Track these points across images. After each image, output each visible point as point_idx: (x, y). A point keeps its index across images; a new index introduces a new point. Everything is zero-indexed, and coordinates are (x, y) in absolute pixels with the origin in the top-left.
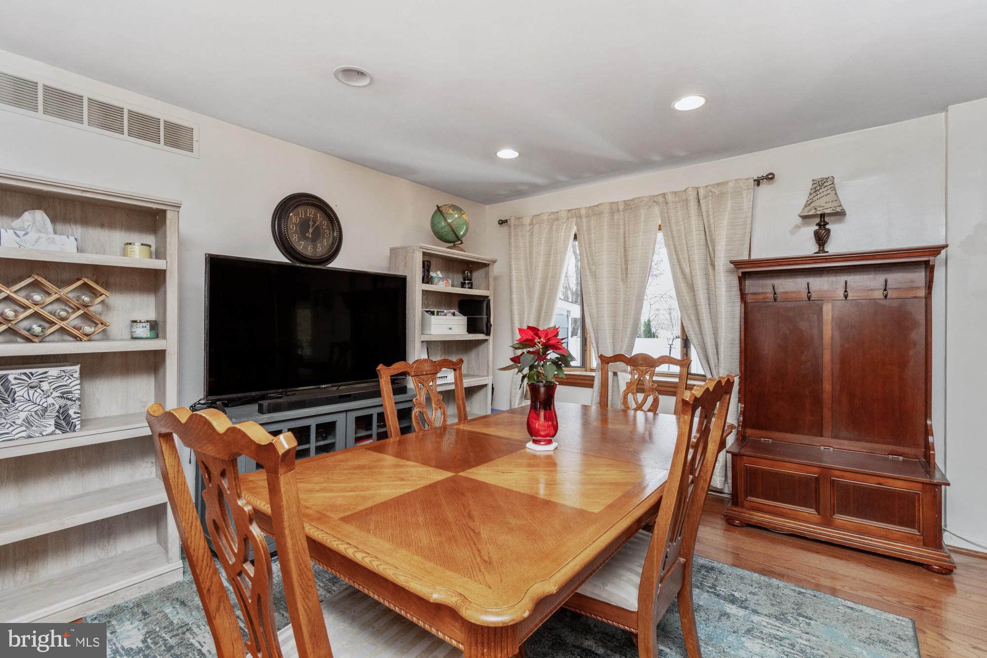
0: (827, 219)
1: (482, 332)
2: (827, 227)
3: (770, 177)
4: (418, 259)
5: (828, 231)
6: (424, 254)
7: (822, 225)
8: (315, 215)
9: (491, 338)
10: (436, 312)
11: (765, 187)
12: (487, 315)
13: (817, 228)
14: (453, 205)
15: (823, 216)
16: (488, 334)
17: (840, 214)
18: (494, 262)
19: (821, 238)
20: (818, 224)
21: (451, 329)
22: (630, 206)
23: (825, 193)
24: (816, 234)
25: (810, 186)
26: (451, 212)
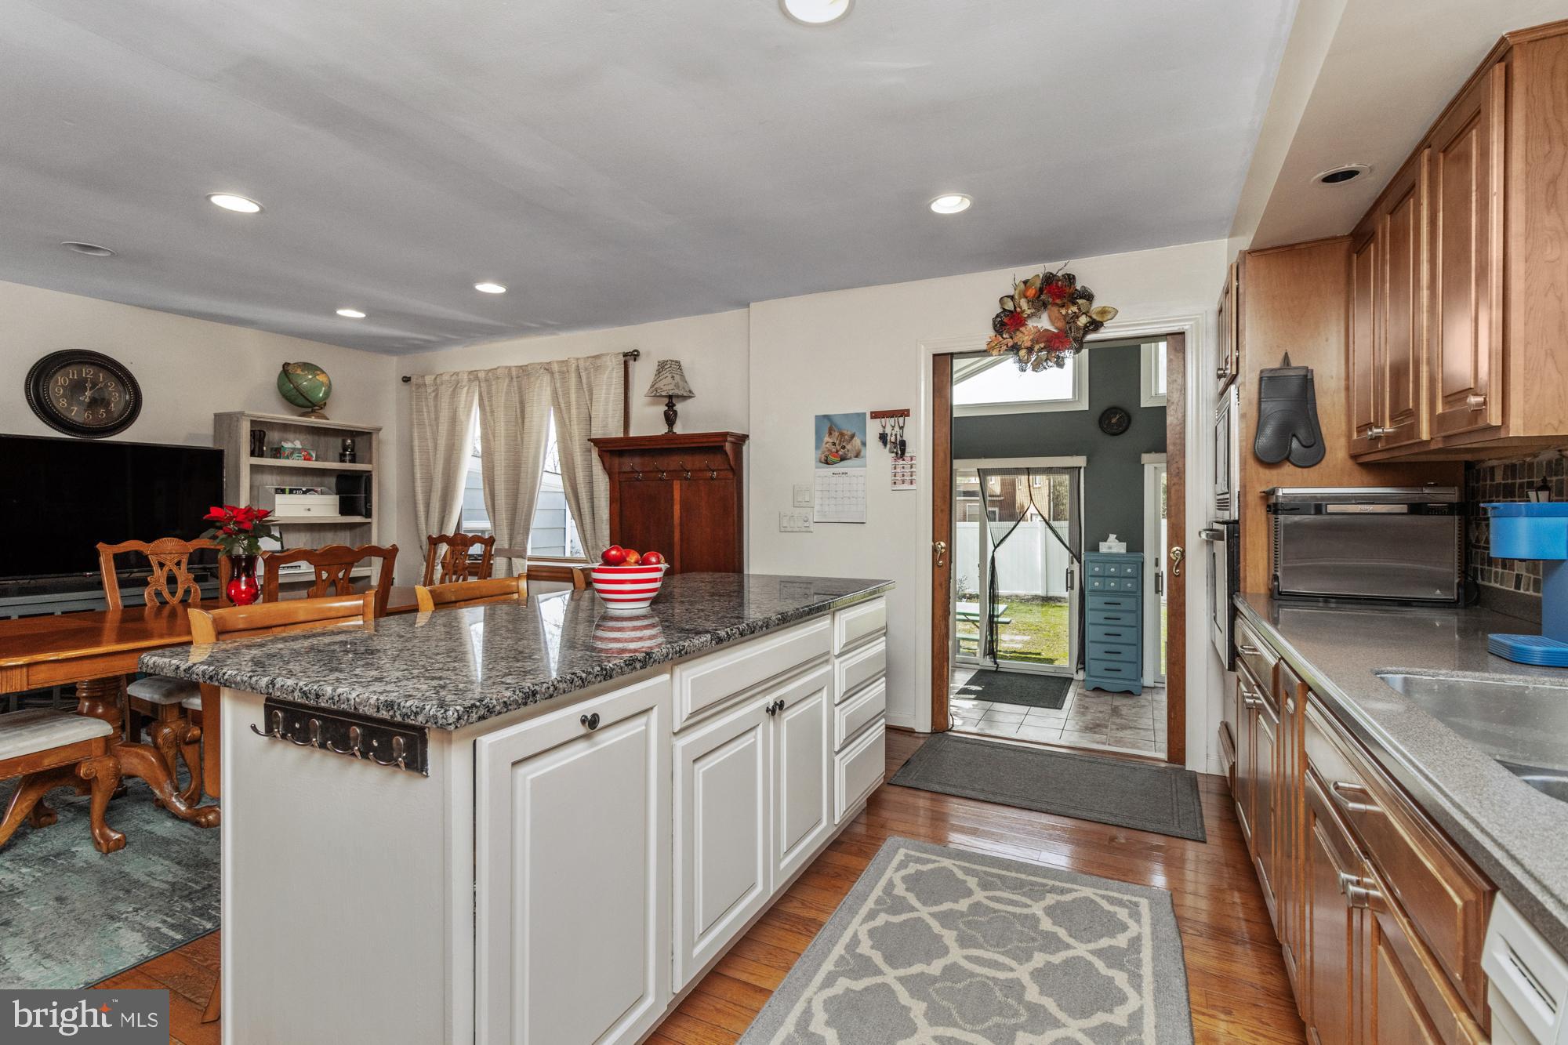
1: (359, 514)
2: (675, 408)
3: (635, 354)
4: (245, 429)
5: (675, 413)
6: (253, 422)
7: (671, 406)
8: (96, 375)
9: (374, 520)
10: (287, 491)
12: (366, 493)
13: (666, 408)
14: (305, 364)
15: (670, 397)
16: (369, 514)
17: (689, 396)
18: (379, 430)
19: (670, 418)
20: (667, 405)
21: (309, 510)
22: (524, 371)
24: (666, 414)
25: (656, 368)
26: (299, 372)
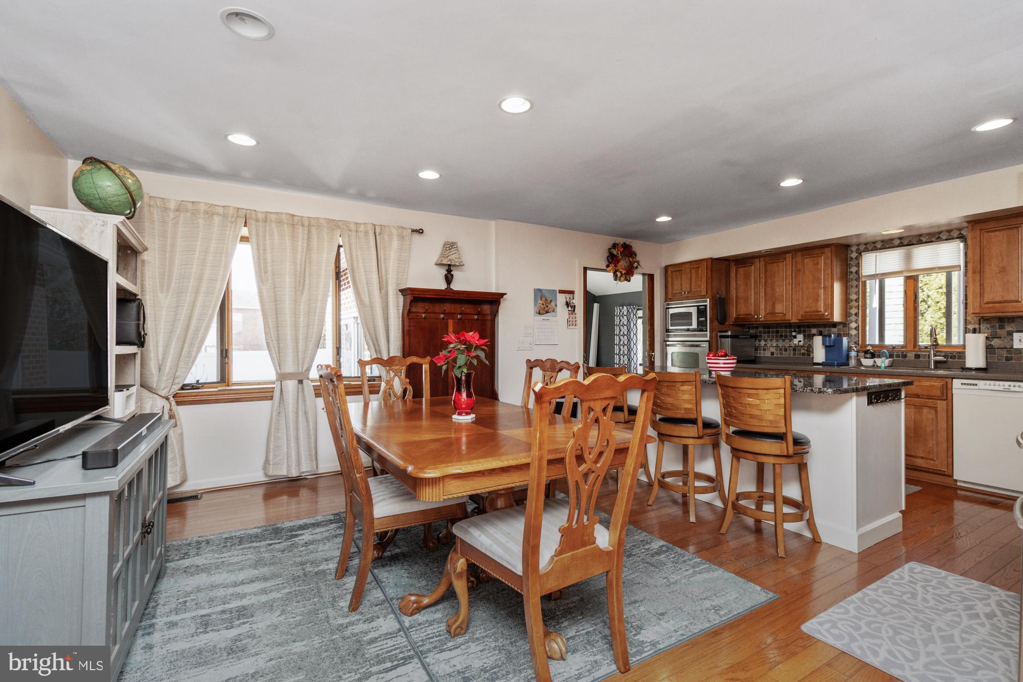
0: (452, 268)
2: (452, 273)
3: (420, 232)
5: (452, 276)
7: (449, 271)
11: (416, 237)
15: (449, 265)
16: (142, 345)
19: (449, 279)
20: (447, 271)
23: (455, 252)
24: (446, 276)
25: (443, 246)
